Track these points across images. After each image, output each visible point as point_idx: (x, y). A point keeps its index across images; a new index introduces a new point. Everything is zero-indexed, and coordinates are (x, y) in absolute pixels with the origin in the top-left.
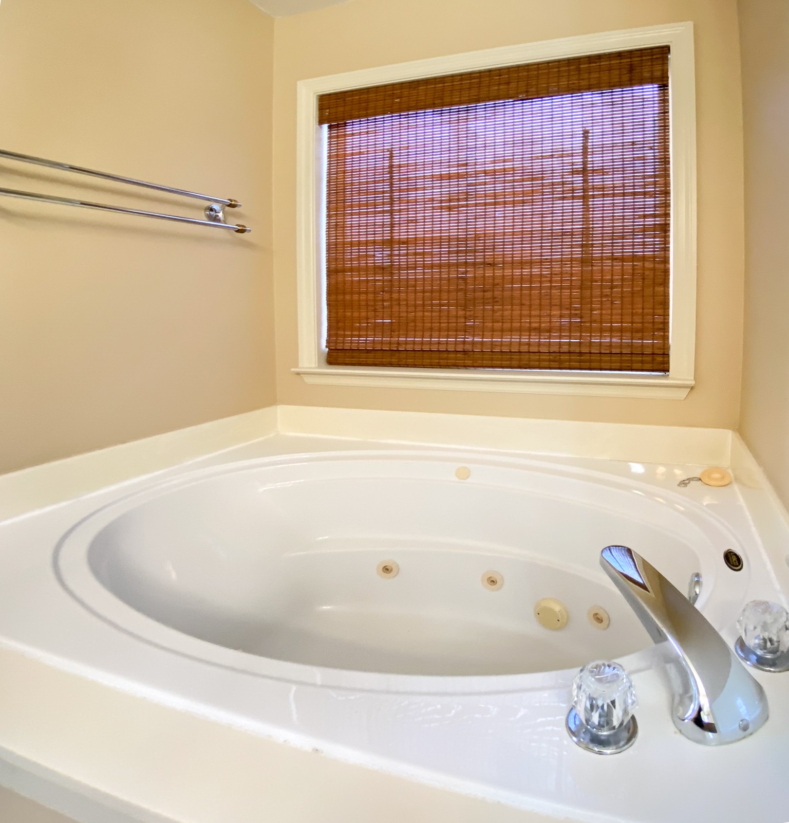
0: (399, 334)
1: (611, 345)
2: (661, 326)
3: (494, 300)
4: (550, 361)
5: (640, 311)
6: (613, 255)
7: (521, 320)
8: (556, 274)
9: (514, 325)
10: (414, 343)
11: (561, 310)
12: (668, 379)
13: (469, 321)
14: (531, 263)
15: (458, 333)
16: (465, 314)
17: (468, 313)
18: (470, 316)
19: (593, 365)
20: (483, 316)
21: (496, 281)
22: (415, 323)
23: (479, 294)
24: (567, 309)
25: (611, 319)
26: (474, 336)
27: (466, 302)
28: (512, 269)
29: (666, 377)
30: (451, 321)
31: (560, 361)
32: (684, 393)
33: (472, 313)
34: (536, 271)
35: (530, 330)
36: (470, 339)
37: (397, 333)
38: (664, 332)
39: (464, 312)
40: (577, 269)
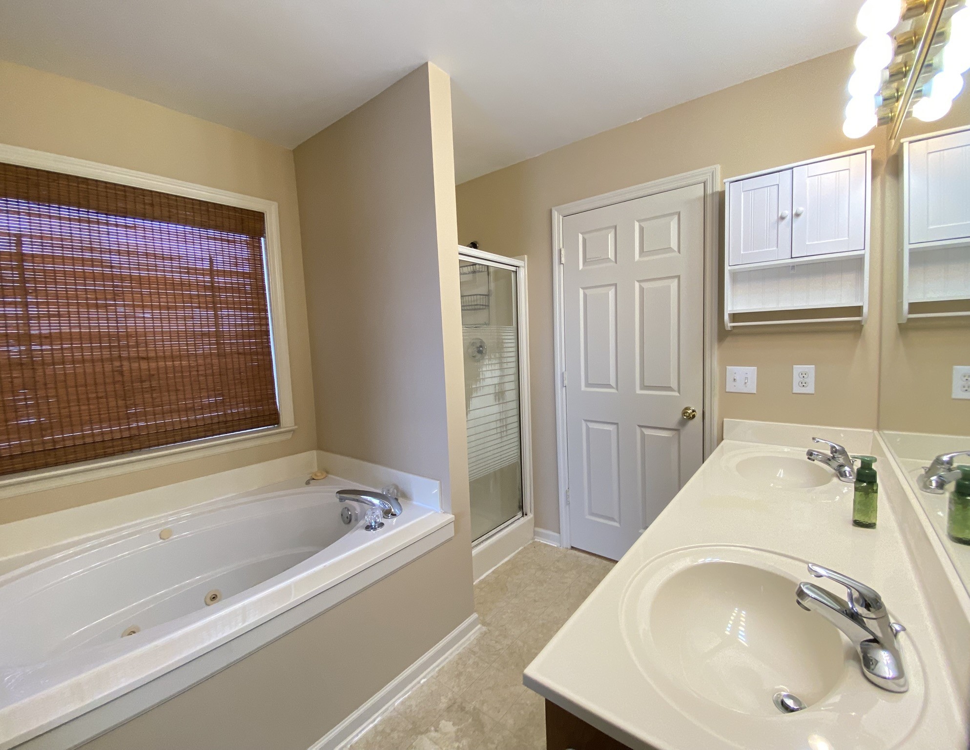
0: (52, 432)
1: (245, 412)
2: (271, 396)
3: (152, 389)
4: (205, 431)
5: (259, 387)
6: (238, 351)
7: (178, 402)
8: (200, 365)
9: (173, 406)
10: (74, 438)
11: (208, 392)
12: (281, 428)
13: (130, 409)
14: (180, 357)
15: (122, 421)
16: (126, 403)
17: (128, 402)
18: (131, 404)
19: (235, 428)
20: (144, 404)
21: (152, 373)
22: (70, 418)
23: (137, 385)
24: (212, 391)
25: (242, 395)
26: (137, 422)
27: (125, 392)
28: (165, 362)
29: (279, 427)
30: (121, 410)
31: (212, 430)
32: (289, 436)
33: (132, 402)
34: (184, 363)
35: (187, 410)
36: (134, 425)
37: (49, 431)
38: (274, 400)
39: (124, 402)
40: (215, 361)
